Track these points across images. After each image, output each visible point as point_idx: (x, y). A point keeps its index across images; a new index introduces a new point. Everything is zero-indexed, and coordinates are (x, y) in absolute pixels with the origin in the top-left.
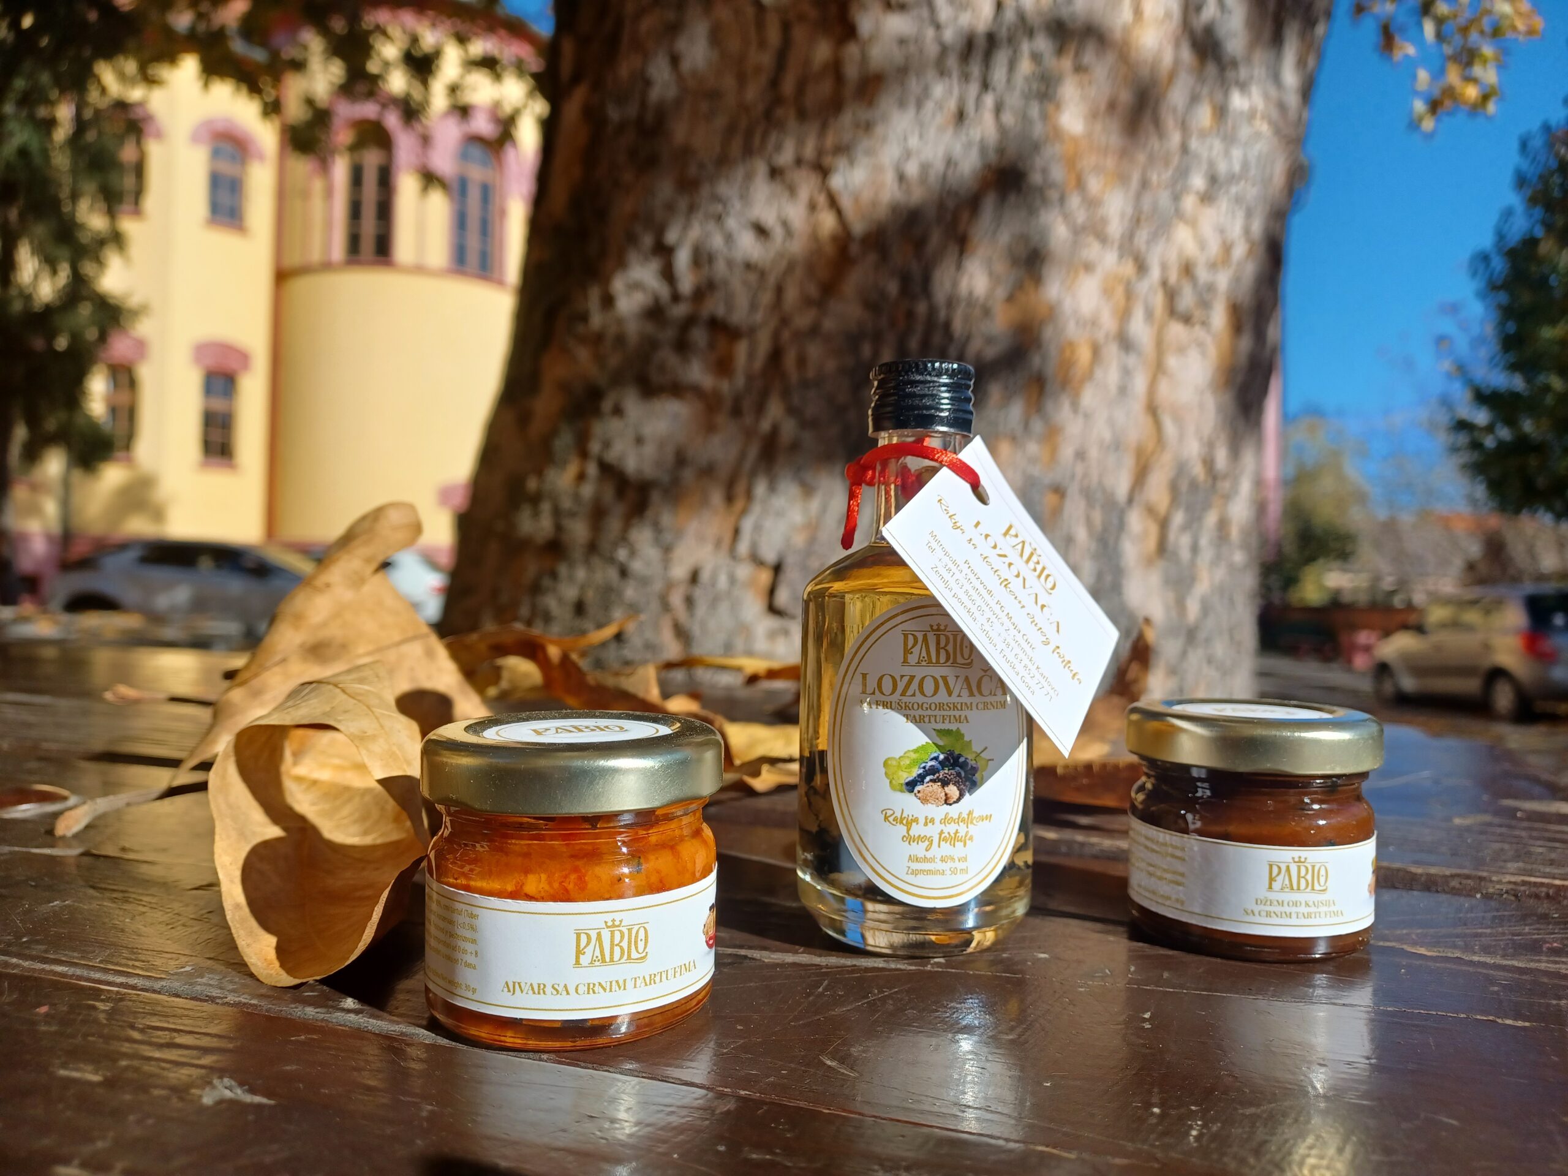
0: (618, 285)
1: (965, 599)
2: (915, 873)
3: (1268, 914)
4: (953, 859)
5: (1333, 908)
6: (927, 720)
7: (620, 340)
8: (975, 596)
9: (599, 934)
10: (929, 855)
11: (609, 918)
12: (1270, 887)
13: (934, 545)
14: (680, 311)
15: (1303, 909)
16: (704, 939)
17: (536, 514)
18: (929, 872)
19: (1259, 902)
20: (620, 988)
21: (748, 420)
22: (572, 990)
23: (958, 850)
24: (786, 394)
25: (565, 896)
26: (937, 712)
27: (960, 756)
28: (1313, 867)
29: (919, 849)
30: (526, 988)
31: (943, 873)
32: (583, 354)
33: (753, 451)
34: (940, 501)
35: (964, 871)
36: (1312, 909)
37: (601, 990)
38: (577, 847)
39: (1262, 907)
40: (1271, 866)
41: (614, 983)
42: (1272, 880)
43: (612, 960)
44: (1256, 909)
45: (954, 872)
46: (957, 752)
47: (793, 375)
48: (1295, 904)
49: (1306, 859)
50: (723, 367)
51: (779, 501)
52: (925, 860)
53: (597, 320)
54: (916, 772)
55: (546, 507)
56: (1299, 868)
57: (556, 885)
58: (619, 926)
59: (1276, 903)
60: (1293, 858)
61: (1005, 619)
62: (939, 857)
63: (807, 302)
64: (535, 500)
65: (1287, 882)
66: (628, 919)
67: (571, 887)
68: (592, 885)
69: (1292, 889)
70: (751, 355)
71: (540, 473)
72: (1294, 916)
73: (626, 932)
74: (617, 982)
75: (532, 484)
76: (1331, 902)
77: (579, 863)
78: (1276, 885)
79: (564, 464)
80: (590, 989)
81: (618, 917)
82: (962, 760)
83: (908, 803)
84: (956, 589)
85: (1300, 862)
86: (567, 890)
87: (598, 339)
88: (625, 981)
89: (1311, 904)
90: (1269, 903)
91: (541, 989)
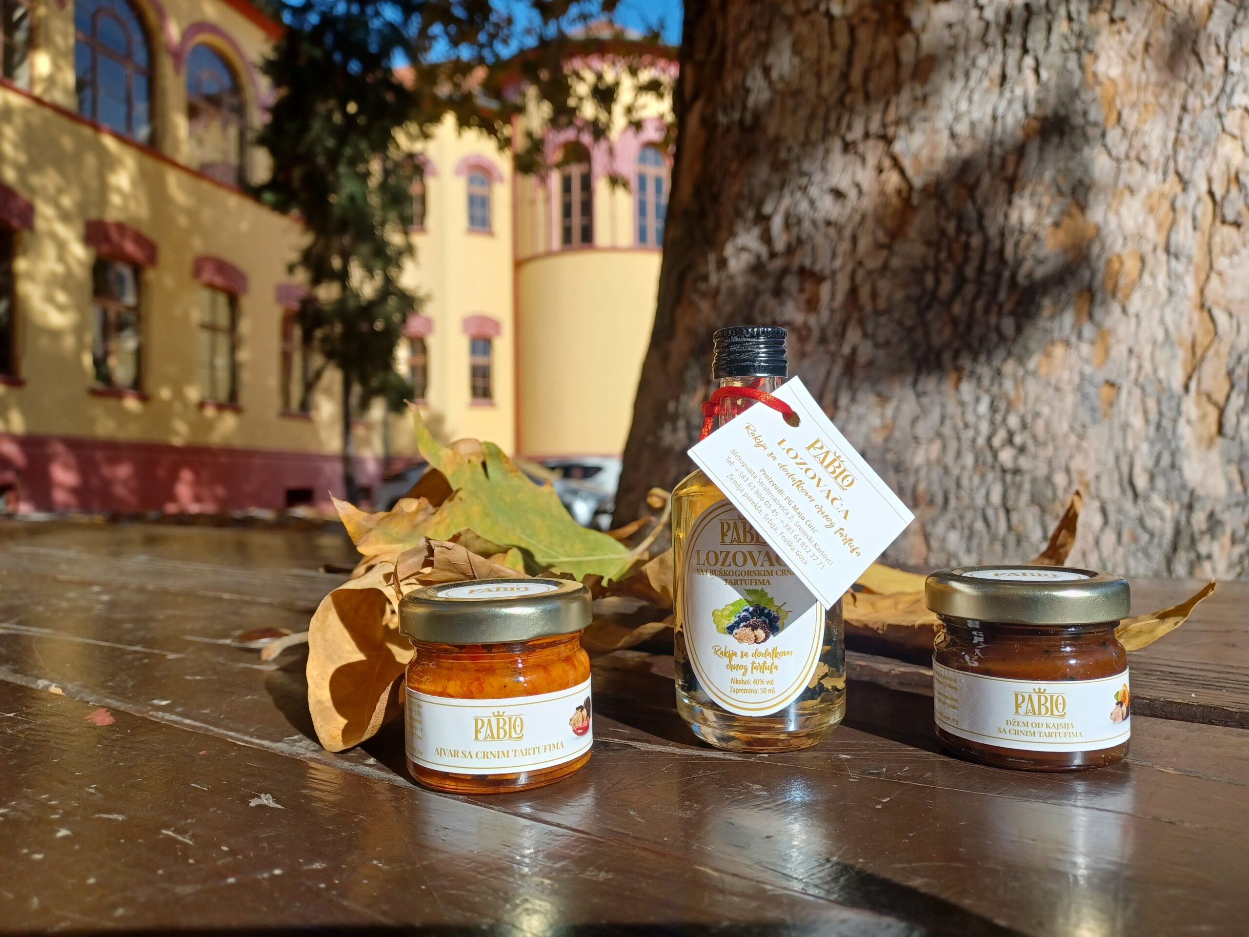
0: (729, 250)
1: (755, 498)
2: (736, 691)
3: (1016, 733)
4: (763, 682)
5: (1071, 730)
6: (739, 583)
7: (732, 291)
8: (764, 494)
9: (489, 720)
10: (745, 678)
11: (495, 710)
12: (1017, 712)
13: (733, 459)
14: (777, 264)
15: (1044, 729)
16: (571, 728)
17: (675, 430)
18: (745, 691)
19: (1009, 723)
20: (504, 756)
21: (833, 347)
22: (474, 755)
23: (767, 676)
24: (861, 322)
25: (470, 695)
26: (746, 578)
27: (764, 608)
28: (1052, 697)
29: (738, 674)
30: (448, 753)
31: (756, 692)
32: (705, 306)
33: (837, 370)
34: (747, 427)
35: (772, 691)
36: (1053, 730)
37: (492, 757)
38: (480, 665)
39: (1011, 727)
40: (1017, 695)
41: (500, 753)
42: (1018, 706)
43: (498, 737)
44: (1007, 728)
45: (764, 691)
46: (762, 606)
47: (869, 308)
48: (1038, 725)
49: (1045, 690)
50: (812, 305)
51: (859, 409)
52: (743, 682)
53: (714, 279)
54: (733, 620)
55: (681, 423)
56: (1039, 697)
57: (465, 689)
58: (502, 716)
59: (1022, 724)
60: (1034, 689)
61: (792, 512)
62: (753, 680)
63: (879, 246)
64: (674, 418)
65: (1030, 708)
66: (509, 711)
67: (474, 690)
68: (487, 689)
69: (1034, 713)
70: (833, 294)
71: (677, 399)
72: (1037, 735)
73: (507, 720)
74: (503, 752)
75: (671, 406)
76: (1070, 725)
77: (479, 675)
78: (1022, 710)
79: (695, 390)
80: (485, 755)
81: (501, 710)
82: (766, 611)
83: (730, 642)
84: (747, 489)
85: (1039, 692)
86: (471, 692)
87: (716, 292)
88: (508, 752)
89: (1051, 726)
90: (1016, 723)
91: (455, 754)
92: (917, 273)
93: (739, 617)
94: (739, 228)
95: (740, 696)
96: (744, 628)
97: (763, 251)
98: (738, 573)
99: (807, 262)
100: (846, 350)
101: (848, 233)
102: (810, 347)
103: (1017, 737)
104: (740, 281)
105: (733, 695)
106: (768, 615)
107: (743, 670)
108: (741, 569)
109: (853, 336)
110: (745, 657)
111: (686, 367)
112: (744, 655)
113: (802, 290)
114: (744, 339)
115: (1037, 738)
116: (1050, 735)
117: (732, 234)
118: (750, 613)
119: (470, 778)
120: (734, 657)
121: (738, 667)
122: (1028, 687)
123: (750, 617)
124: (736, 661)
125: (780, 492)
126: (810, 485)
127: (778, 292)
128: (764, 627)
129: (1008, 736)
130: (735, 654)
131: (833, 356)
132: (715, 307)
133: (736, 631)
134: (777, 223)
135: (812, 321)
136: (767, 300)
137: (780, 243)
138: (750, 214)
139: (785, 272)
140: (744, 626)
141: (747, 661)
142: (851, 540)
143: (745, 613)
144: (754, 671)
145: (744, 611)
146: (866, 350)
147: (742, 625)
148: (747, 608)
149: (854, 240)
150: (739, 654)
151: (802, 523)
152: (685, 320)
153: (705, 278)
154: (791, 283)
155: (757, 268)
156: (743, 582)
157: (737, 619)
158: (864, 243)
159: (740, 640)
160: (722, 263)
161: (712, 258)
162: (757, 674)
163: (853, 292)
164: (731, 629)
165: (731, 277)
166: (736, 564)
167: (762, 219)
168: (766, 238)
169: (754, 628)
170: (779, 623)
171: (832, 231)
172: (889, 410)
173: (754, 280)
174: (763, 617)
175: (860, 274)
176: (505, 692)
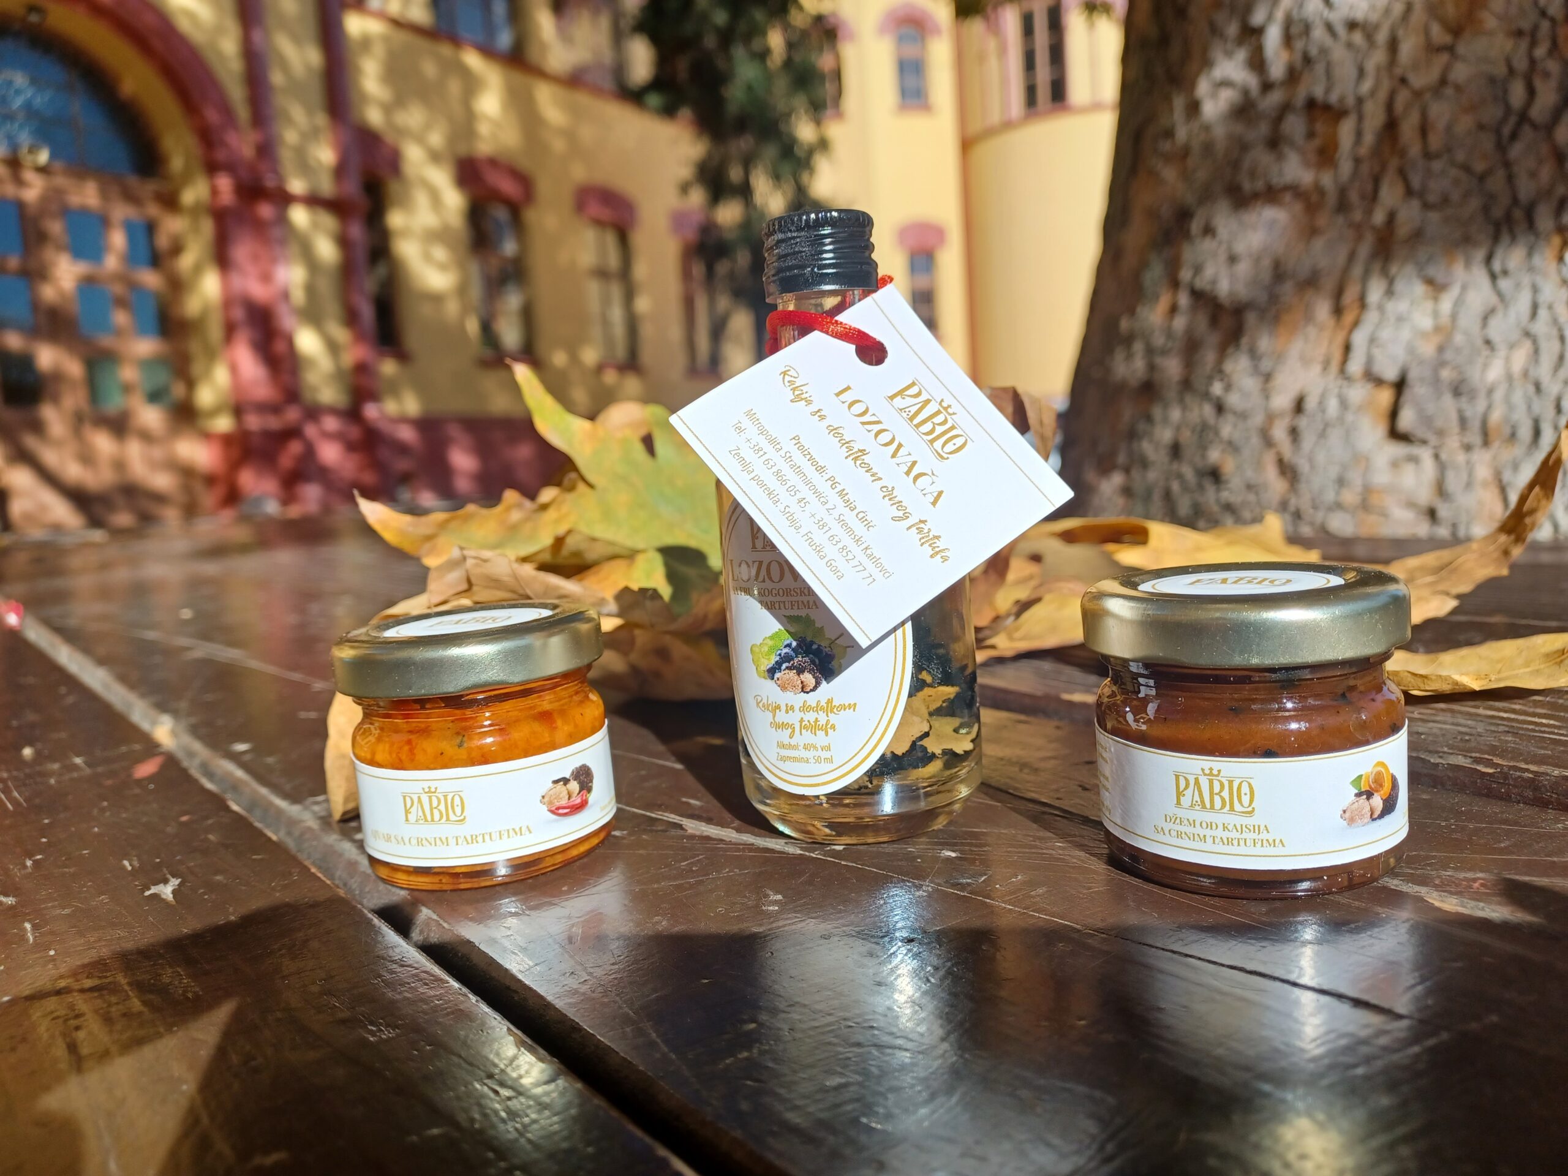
1: (773, 483)
2: (784, 759)
3: (1179, 835)
4: (815, 748)
5: (1264, 836)
6: (777, 606)
8: (790, 475)
9: (419, 798)
10: (793, 742)
11: (426, 785)
12: (1178, 803)
13: (746, 423)
14: (1275, 98)
15: (1219, 833)
16: (545, 808)
17: (1129, 357)
18: (795, 759)
19: (1168, 820)
20: (443, 843)
21: (1357, 216)
22: (407, 841)
23: (820, 739)
24: (1402, 173)
25: (398, 765)
26: (784, 599)
27: (812, 643)
28: (1231, 782)
29: (784, 736)
30: (381, 836)
31: (807, 761)
32: (1169, 174)
33: (1365, 250)
34: (784, 373)
35: (830, 760)
36: (1234, 835)
38: (414, 725)
39: (1171, 825)
40: (1177, 777)
42: (1179, 794)
43: (433, 820)
44: (1167, 827)
45: (818, 760)
46: (809, 639)
47: (1415, 151)
48: (1210, 826)
49: (1219, 771)
50: (1326, 156)
51: (1398, 306)
52: (791, 747)
53: (1182, 133)
54: (774, 659)
55: (1138, 347)
56: (1211, 782)
57: (394, 755)
58: (435, 792)
59: (1186, 822)
60: (1203, 770)
61: (834, 498)
62: (802, 745)
64: (1128, 340)
65: (1197, 798)
66: (443, 787)
69: (1204, 806)
70: (1359, 134)
71: (1132, 311)
72: (1209, 840)
73: (442, 799)
74: (440, 839)
75: (1124, 324)
76: (1262, 828)
77: (412, 737)
78: (1186, 801)
79: (1156, 297)
80: (419, 842)
85: (1211, 774)
86: (400, 760)
88: (447, 838)
89: (1230, 827)
90: (1178, 821)
91: (388, 839)
92: (1497, 86)
93: (780, 655)
94: (1217, 54)
95: (788, 766)
96: (787, 671)
97: (1252, 81)
98: (774, 591)
99: (1318, 92)
100: (1379, 217)
101: (1382, 37)
102: (1322, 220)
103: (1179, 842)
104: (1220, 132)
105: (780, 764)
106: (818, 653)
107: (790, 730)
108: (777, 586)
109: (1390, 194)
110: (791, 712)
111: (1144, 265)
112: (790, 709)
113: (1311, 135)
114: (789, 235)
115: (1208, 846)
116: (1230, 842)
117: (1207, 63)
118: (793, 650)
119: (411, 869)
120: (778, 711)
121: (783, 726)
122: (1194, 764)
123: (794, 655)
124: (781, 717)
125: (821, 469)
126: (879, 457)
127: (1275, 143)
128: (813, 670)
129: (1166, 839)
130: (778, 707)
131: (1358, 229)
132: (1186, 176)
133: (777, 675)
134: (1273, 37)
135: (1327, 180)
136: (1261, 157)
137: (1277, 64)
138: (1232, 29)
139: (1285, 108)
140: (787, 668)
141: (794, 718)
142: (938, 537)
143: (787, 650)
144: (804, 731)
145: (785, 647)
146: (1410, 215)
147: (784, 666)
148: (788, 642)
149: (1393, 45)
150: (783, 708)
151: (851, 518)
152: (1143, 198)
153: (1169, 134)
154: (1295, 125)
155: (1244, 110)
156: (782, 606)
157: (778, 658)
158: (1408, 48)
159: (783, 688)
160: (1194, 108)
161: (1179, 103)
162: (808, 737)
163: (1391, 126)
164: (772, 672)
165: (1207, 128)
166: (770, 579)
167: (1252, 34)
168: (1257, 63)
169: (800, 671)
170: (834, 664)
171: (1358, 38)
172: (1446, 304)
173: (1239, 128)
174: (811, 656)
175: (1402, 97)
176: (442, 762)
